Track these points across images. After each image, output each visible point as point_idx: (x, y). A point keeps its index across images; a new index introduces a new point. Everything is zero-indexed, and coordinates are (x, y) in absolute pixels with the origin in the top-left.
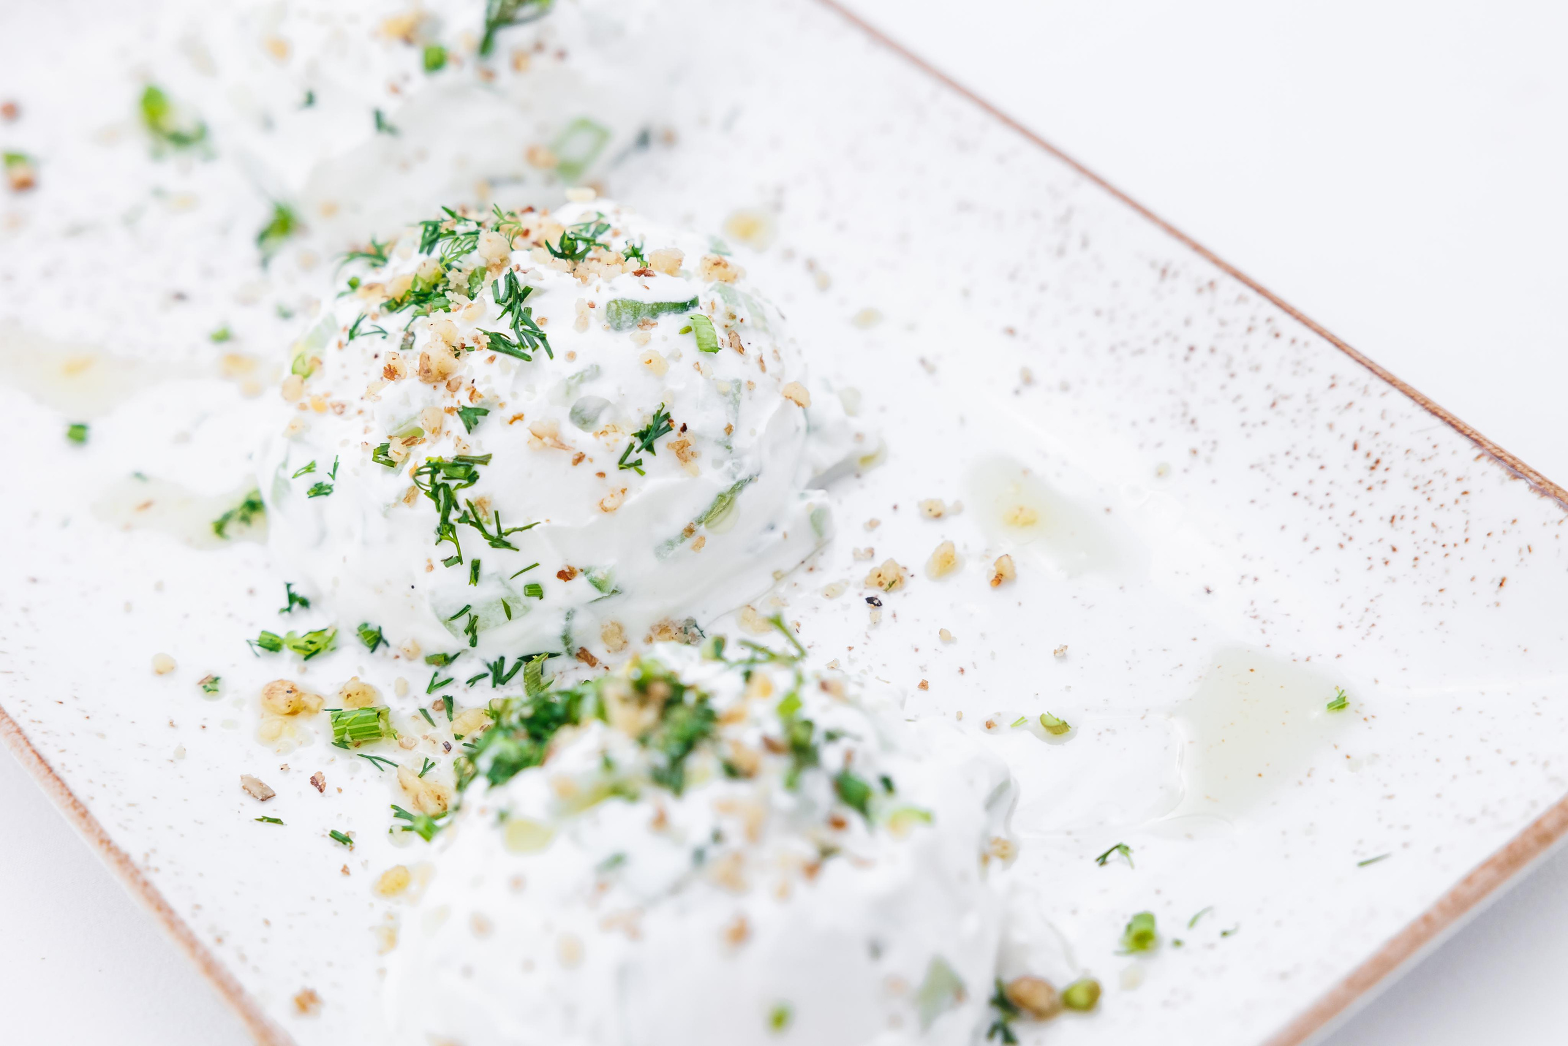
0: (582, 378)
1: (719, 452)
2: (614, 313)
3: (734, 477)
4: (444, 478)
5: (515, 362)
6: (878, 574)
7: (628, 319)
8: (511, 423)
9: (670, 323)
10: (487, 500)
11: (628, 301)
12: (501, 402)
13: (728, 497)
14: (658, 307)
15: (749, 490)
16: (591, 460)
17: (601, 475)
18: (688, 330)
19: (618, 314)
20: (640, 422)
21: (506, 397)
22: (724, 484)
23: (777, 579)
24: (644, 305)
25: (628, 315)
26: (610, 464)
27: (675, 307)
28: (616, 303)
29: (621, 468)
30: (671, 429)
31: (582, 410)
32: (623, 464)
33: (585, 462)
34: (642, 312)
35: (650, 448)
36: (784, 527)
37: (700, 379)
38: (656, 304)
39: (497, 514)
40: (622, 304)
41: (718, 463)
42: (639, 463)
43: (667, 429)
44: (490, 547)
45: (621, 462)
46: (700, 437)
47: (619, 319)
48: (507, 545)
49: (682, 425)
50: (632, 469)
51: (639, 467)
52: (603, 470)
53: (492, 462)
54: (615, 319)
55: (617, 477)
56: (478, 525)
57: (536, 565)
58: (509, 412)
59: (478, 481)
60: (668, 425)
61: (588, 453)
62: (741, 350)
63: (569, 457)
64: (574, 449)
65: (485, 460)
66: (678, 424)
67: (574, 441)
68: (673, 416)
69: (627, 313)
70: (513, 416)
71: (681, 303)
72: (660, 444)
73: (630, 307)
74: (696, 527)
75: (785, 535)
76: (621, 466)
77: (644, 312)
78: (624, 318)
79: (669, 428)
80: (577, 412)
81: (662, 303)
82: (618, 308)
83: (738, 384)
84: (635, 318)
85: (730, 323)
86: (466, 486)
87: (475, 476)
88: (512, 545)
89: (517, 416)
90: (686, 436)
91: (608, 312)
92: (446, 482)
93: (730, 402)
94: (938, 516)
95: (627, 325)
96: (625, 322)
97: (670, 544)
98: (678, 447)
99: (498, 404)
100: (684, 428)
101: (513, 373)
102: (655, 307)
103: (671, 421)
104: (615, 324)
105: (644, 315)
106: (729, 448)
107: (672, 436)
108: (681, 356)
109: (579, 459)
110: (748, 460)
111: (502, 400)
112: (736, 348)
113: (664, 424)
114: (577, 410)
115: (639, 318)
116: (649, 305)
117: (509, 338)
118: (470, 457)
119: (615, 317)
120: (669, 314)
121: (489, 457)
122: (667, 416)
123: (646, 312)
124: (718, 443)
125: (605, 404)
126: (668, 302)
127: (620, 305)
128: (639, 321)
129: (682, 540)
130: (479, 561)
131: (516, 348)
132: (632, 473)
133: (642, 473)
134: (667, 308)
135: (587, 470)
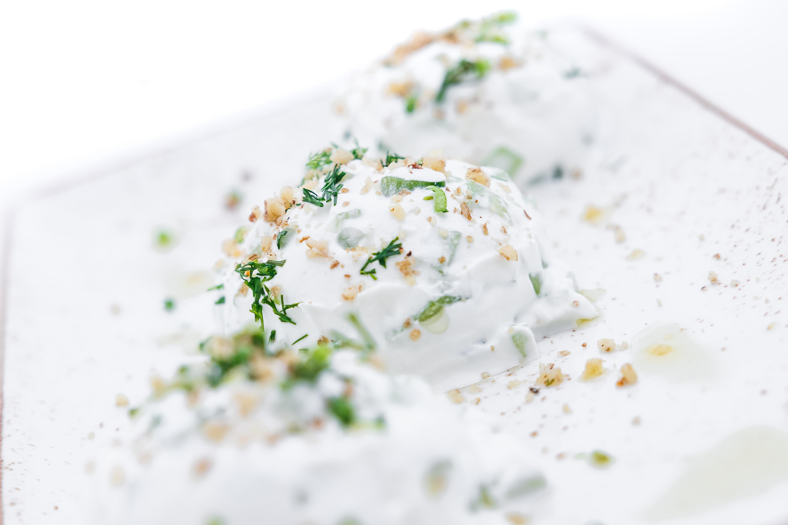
0: (347, 216)
1: (434, 274)
2: (385, 185)
3: (442, 292)
4: (258, 274)
5: (315, 207)
6: (544, 376)
7: (393, 189)
8: (301, 241)
9: (419, 193)
10: (278, 288)
11: (394, 177)
12: (299, 229)
13: (437, 305)
14: (414, 183)
15: (457, 306)
16: (343, 266)
17: (347, 276)
18: (430, 198)
19: (388, 186)
20: (379, 246)
21: (302, 227)
22: (436, 295)
23: (484, 378)
24: (404, 181)
25: (393, 186)
26: (355, 271)
27: (426, 184)
28: (387, 179)
29: (362, 274)
30: (399, 253)
31: (347, 238)
32: (363, 271)
33: (339, 268)
34: (403, 186)
35: (383, 262)
36: (492, 342)
37: (428, 226)
38: (413, 181)
39: (282, 297)
40: (390, 179)
41: (432, 281)
42: (373, 272)
43: (398, 252)
44: (280, 321)
45: (362, 269)
46: (420, 261)
47: (388, 189)
48: (289, 320)
49: (408, 252)
50: (369, 275)
51: (374, 275)
52: (349, 274)
53: (285, 265)
54: (385, 189)
55: (357, 279)
56: (272, 304)
57: (306, 336)
58: (301, 236)
59: (275, 276)
60: (398, 251)
61: (341, 262)
62: (469, 217)
63: (330, 264)
64: (333, 258)
65: (282, 264)
66: (406, 250)
67: (334, 254)
68: (403, 246)
69: (393, 185)
70: (303, 238)
71: (430, 183)
72: (391, 261)
73: (395, 181)
74: (412, 322)
75: (493, 349)
76: (363, 272)
77: (404, 186)
78: (391, 188)
79: (398, 253)
80: (343, 239)
81: (417, 181)
82: (388, 182)
83: (458, 236)
84: (398, 188)
85: (467, 201)
86: (269, 279)
87: (274, 273)
88: (292, 320)
89: (305, 238)
90: (410, 259)
91: (382, 185)
92: (259, 276)
93: (448, 244)
94: (608, 350)
95: (392, 193)
96: (391, 191)
97: (395, 332)
98: (401, 265)
99: (297, 230)
100: (410, 254)
101: (311, 213)
102: (412, 183)
103: (401, 248)
104: (385, 192)
105: (404, 187)
106: (441, 272)
107: (400, 258)
108: (419, 211)
109: (335, 265)
110: (456, 284)
111: (300, 228)
112: (465, 215)
113: (397, 249)
114: (344, 237)
115: (400, 189)
116: (407, 181)
117: (317, 196)
118: (274, 261)
119: (386, 188)
120: (421, 189)
121: (284, 262)
122: (399, 246)
123: (406, 185)
124: (433, 267)
125: (362, 236)
126: (422, 181)
127: (389, 180)
128: (400, 191)
129: (402, 330)
130: (275, 331)
131: (318, 201)
132: (368, 278)
133: (375, 279)
134: (420, 185)
135: (339, 272)
